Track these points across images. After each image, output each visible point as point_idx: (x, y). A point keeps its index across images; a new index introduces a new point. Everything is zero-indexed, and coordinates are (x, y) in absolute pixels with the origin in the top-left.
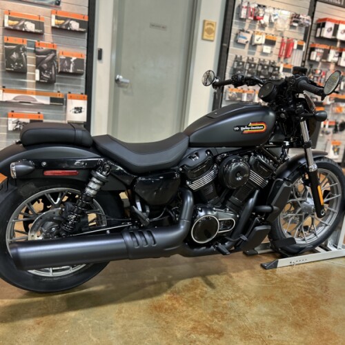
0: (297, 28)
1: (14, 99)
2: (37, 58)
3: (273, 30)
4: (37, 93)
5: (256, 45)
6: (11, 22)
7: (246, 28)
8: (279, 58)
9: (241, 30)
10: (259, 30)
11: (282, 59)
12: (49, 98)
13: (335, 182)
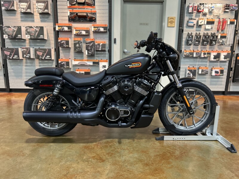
0: (229, 12)
1: (78, 63)
2: (86, 45)
3: (212, 15)
4: (87, 61)
5: (200, 26)
6: (76, 32)
7: (193, 17)
8: (218, 31)
9: (190, 19)
10: (202, 17)
11: (220, 31)
12: (92, 62)
13: (204, 96)
